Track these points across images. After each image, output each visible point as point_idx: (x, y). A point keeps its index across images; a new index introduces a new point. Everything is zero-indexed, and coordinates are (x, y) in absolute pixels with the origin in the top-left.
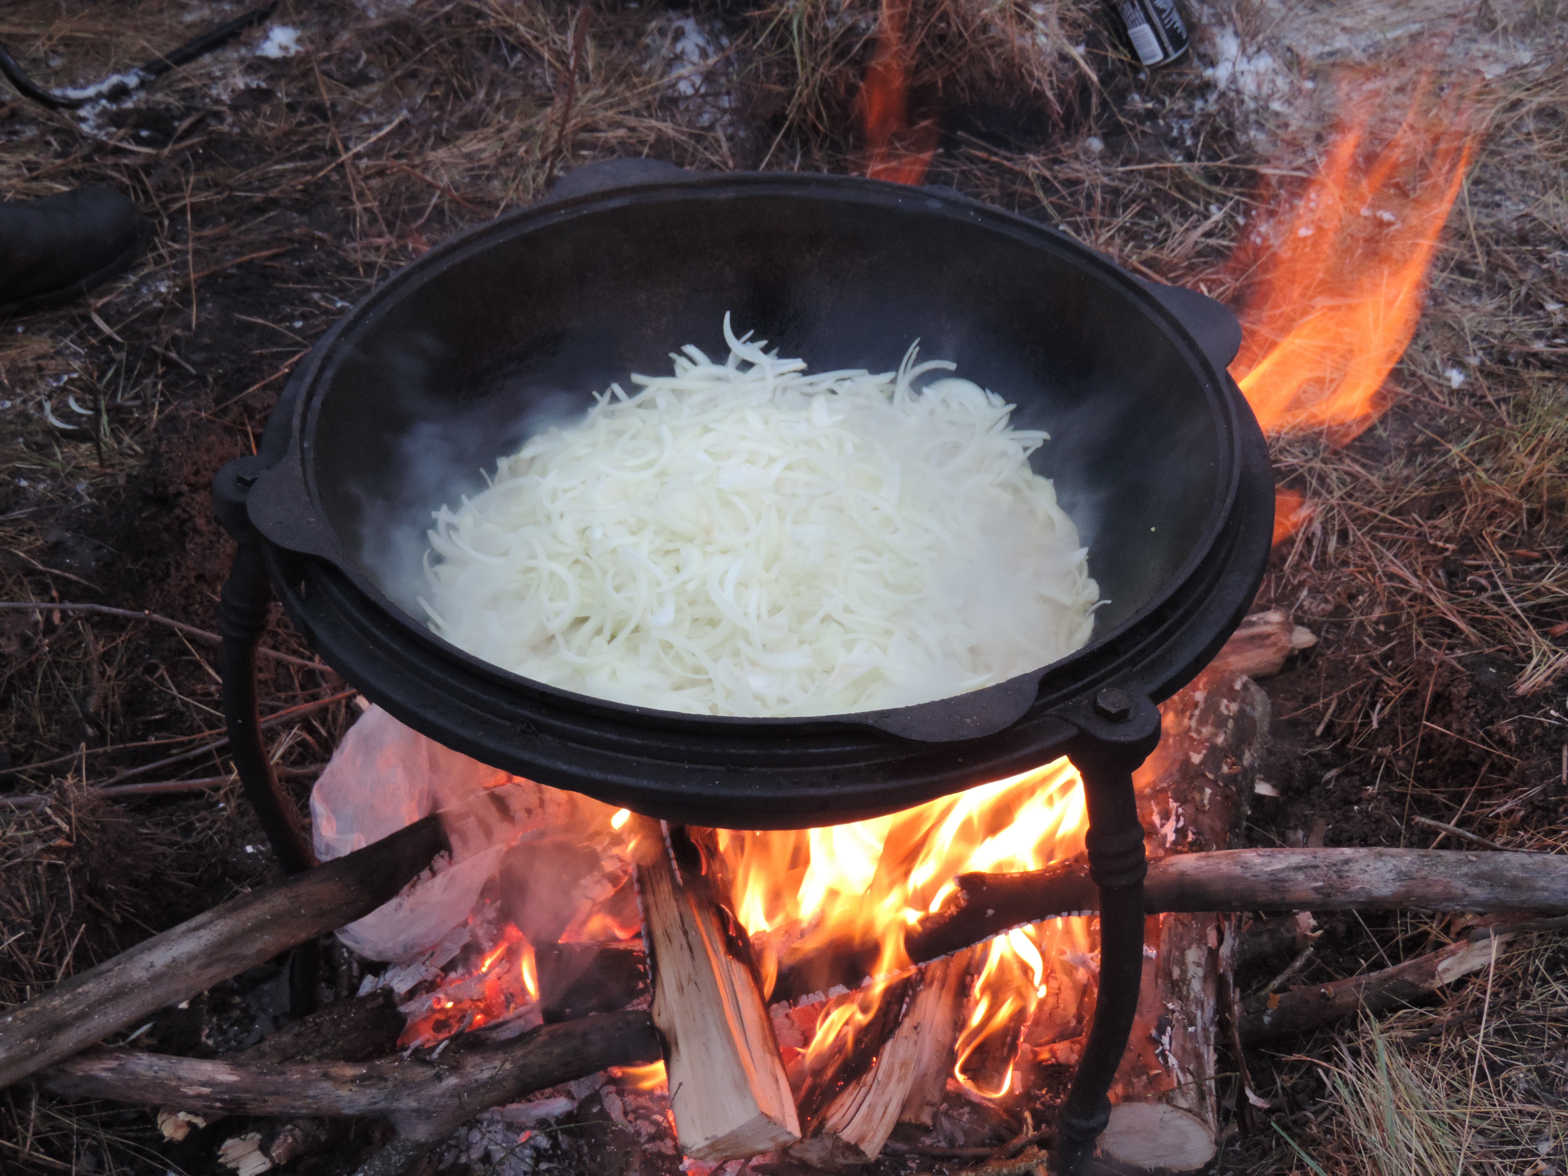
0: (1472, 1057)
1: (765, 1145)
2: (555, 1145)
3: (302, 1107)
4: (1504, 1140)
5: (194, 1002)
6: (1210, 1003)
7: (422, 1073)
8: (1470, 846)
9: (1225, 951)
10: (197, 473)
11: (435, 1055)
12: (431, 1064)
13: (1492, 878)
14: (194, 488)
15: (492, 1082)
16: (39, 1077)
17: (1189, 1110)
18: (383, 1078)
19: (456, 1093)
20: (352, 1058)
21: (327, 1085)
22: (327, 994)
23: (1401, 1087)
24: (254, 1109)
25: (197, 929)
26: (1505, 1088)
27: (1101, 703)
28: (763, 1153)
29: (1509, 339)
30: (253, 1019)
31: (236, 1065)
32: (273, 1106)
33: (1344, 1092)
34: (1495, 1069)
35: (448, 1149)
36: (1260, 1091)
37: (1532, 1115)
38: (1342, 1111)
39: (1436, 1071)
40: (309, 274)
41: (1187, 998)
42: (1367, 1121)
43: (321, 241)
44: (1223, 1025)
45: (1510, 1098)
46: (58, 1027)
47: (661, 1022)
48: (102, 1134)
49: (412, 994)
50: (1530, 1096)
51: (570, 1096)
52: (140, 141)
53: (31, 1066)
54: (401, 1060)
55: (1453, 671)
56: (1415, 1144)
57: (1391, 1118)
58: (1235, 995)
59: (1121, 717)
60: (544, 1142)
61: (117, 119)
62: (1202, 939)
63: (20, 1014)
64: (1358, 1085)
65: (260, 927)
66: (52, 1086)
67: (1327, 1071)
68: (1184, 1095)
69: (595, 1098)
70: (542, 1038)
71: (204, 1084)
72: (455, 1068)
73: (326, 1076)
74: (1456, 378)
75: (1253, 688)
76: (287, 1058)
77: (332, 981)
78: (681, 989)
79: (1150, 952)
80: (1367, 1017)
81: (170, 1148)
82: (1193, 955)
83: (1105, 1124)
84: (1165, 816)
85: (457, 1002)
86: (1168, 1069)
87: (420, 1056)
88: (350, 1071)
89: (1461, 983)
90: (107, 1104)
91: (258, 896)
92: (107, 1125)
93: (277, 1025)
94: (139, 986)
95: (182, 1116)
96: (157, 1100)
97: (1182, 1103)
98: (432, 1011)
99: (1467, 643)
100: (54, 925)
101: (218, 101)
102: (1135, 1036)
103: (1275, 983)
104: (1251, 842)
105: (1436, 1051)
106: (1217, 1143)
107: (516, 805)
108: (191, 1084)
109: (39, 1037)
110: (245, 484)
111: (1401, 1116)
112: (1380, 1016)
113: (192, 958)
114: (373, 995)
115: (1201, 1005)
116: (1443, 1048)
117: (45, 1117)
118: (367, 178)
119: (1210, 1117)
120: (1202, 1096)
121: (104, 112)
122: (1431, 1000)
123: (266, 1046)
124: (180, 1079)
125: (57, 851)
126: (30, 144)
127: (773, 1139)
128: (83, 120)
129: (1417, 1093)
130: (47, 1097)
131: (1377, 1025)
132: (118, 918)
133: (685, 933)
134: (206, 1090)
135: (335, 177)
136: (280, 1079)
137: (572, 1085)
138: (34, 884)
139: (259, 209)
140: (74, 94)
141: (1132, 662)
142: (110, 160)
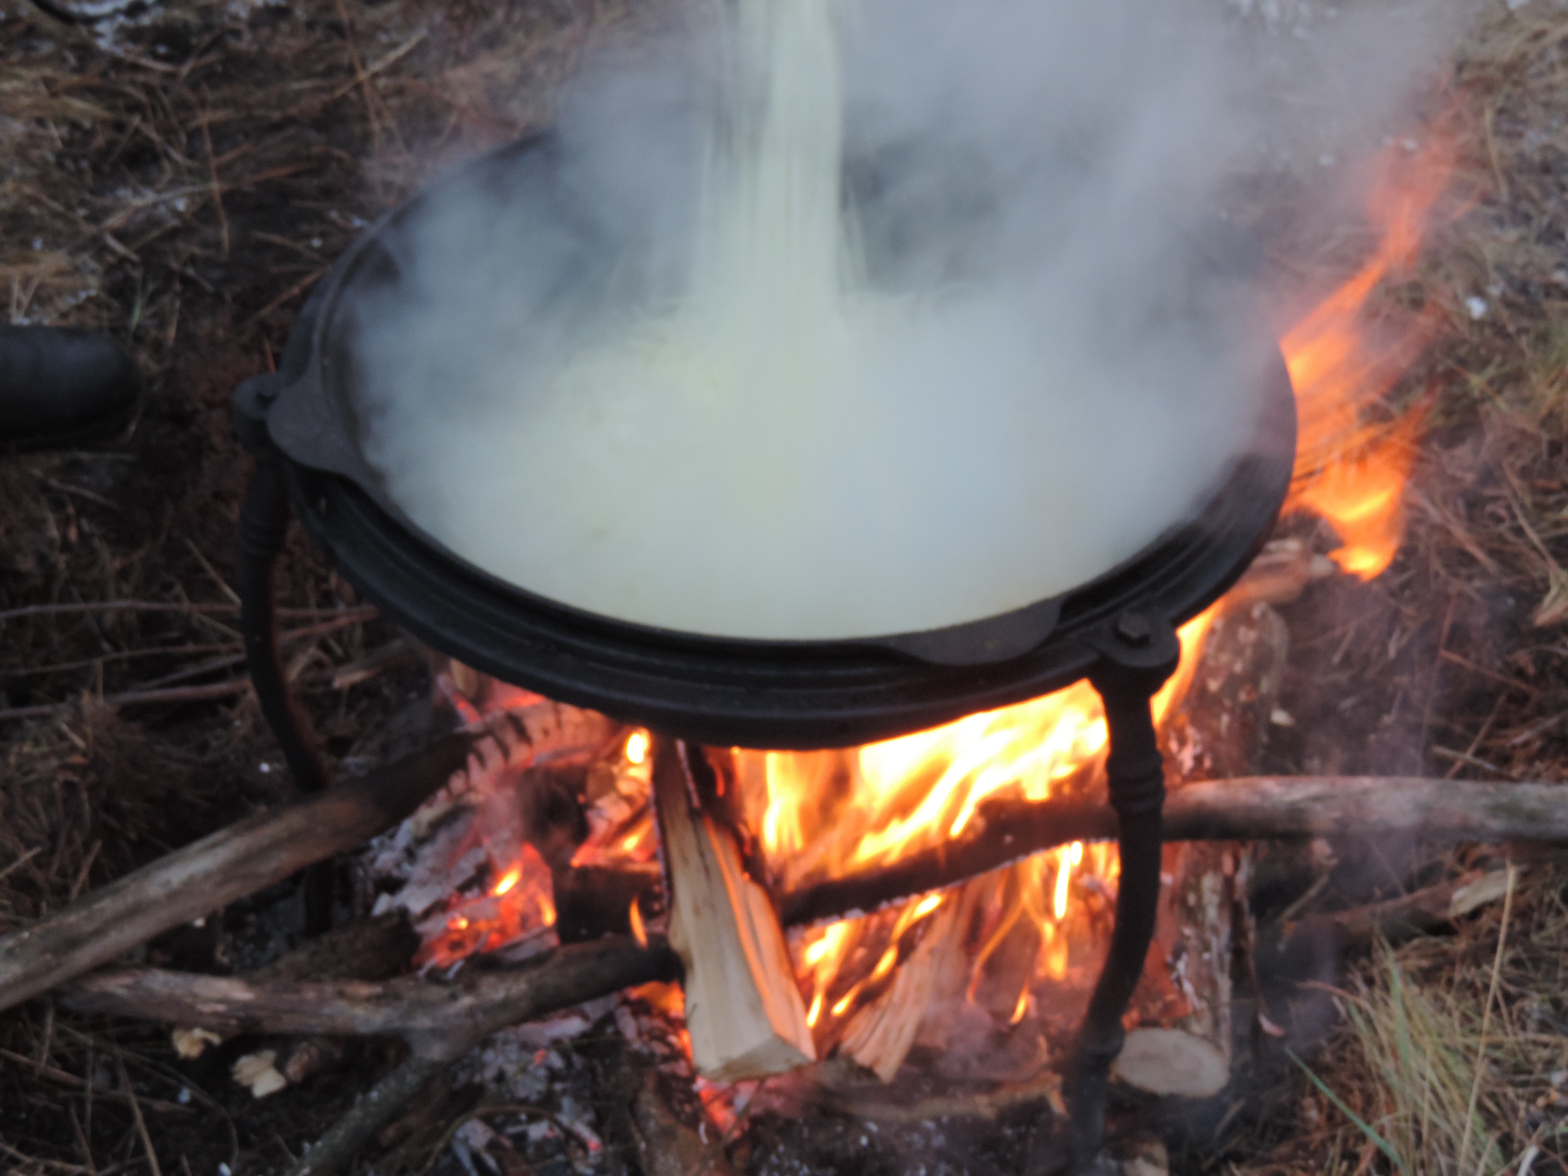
0: (1487, 987)
1: (780, 1066)
2: (569, 1064)
3: (315, 1025)
4: (1517, 1070)
5: (211, 920)
6: (1225, 930)
7: (436, 992)
8: (1486, 776)
9: (1241, 878)
10: (214, 391)
11: (451, 975)
12: (445, 983)
13: (1510, 810)
14: (210, 405)
15: (505, 1004)
16: (55, 993)
17: (1204, 1037)
18: (397, 997)
19: (471, 1012)
20: (368, 977)
21: (342, 1004)
22: (340, 913)
23: (1415, 1016)
24: (269, 1026)
25: (214, 846)
26: (1519, 1018)
27: (1124, 628)
28: (778, 1075)
29: (1530, 270)
30: (267, 937)
31: (252, 983)
32: (288, 1024)
33: (1359, 1020)
34: (1510, 999)
35: (463, 1068)
36: (1275, 1019)
37: (1546, 1045)
38: (1356, 1039)
39: (1450, 1000)
40: (327, 193)
41: (1203, 923)
42: (1381, 1049)
43: (340, 161)
44: (1238, 953)
45: (1524, 1028)
46: (74, 943)
47: (676, 943)
48: (119, 1052)
49: (427, 914)
50: (1544, 1026)
51: (585, 1017)
52: (156, 57)
53: (47, 982)
54: (416, 979)
55: (1471, 601)
56: (1430, 1074)
57: (1406, 1047)
58: (1250, 922)
59: (1143, 642)
60: (557, 1062)
61: (134, 35)
62: (1217, 866)
63: (37, 930)
64: (1373, 1013)
65: (276, 845)
66: (68, 1002)
67: (1341, 999)
68: (1199, 1020)
69: (609, 1018)
70: (558, 958)
71: (220, 1001)
72: (471, 988)
73: (341, 995)
74: (1477, 308)
75: (1273, 617)
76: (302, 976)
77: (347, 899)
78: (697, 911)
79: (1166, 878)
80: (1383, 947)
81: (185, 1065)
82: (1210, 883)
83: (1117, 1050)
84: (1182, 742)
85: (472, 921)
86: (1183, 995)
87: (436, 977)
88: (364, 990)
89: (1475, 914)
90: (123, 1021)
91: (274, 814)
92: (122, 1041)
93: (292, 944)
94: (155, 903)
95: (198, 1033)
96: (170, 1015)
97: (1196, 1028)
98: (448, 931)
99: (1484, 574)
100: (70, 841)
101: (235, 18)
102: (1150, 963)
103: (1290, 911)
104: (1268, 769)
105: (1450, 982)
106: (1232, 1070)
107: (533, 726)
108: (207, 1001)
109: (55, 952)
110: (265, 401)
111: (1416, 1045)
112: (1395, 944)
113: (207, 876)
114: (388, 915)
115: (1215, 931)
116: (1457, 977)
117: (60, 1033)
118: (384, 97)
119: (1225, 1044)
120: (1216, 1023)
121: (121, 29)
122: (1444, 929)
123: (281, 965)
124: (195, 996)
125: (73, 768)
126: (47, 60)
127: (788, 1060)
128: (100, 35)
129: (1431, 1022)
130: (63, 1014)
131: (1392, 954)
132: (133, 835)
133: (702, 855)
134: (221, 1008)
135: (353, 96)
136: (294, 997)
137: (588, 1007)
138: (49, 801)
139: (277, 127)
140: (91, 10)
141: (1154, 587)
142: (126, 76)
